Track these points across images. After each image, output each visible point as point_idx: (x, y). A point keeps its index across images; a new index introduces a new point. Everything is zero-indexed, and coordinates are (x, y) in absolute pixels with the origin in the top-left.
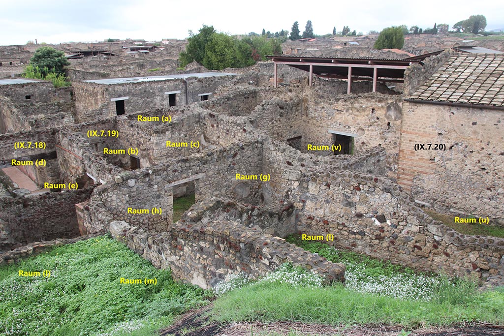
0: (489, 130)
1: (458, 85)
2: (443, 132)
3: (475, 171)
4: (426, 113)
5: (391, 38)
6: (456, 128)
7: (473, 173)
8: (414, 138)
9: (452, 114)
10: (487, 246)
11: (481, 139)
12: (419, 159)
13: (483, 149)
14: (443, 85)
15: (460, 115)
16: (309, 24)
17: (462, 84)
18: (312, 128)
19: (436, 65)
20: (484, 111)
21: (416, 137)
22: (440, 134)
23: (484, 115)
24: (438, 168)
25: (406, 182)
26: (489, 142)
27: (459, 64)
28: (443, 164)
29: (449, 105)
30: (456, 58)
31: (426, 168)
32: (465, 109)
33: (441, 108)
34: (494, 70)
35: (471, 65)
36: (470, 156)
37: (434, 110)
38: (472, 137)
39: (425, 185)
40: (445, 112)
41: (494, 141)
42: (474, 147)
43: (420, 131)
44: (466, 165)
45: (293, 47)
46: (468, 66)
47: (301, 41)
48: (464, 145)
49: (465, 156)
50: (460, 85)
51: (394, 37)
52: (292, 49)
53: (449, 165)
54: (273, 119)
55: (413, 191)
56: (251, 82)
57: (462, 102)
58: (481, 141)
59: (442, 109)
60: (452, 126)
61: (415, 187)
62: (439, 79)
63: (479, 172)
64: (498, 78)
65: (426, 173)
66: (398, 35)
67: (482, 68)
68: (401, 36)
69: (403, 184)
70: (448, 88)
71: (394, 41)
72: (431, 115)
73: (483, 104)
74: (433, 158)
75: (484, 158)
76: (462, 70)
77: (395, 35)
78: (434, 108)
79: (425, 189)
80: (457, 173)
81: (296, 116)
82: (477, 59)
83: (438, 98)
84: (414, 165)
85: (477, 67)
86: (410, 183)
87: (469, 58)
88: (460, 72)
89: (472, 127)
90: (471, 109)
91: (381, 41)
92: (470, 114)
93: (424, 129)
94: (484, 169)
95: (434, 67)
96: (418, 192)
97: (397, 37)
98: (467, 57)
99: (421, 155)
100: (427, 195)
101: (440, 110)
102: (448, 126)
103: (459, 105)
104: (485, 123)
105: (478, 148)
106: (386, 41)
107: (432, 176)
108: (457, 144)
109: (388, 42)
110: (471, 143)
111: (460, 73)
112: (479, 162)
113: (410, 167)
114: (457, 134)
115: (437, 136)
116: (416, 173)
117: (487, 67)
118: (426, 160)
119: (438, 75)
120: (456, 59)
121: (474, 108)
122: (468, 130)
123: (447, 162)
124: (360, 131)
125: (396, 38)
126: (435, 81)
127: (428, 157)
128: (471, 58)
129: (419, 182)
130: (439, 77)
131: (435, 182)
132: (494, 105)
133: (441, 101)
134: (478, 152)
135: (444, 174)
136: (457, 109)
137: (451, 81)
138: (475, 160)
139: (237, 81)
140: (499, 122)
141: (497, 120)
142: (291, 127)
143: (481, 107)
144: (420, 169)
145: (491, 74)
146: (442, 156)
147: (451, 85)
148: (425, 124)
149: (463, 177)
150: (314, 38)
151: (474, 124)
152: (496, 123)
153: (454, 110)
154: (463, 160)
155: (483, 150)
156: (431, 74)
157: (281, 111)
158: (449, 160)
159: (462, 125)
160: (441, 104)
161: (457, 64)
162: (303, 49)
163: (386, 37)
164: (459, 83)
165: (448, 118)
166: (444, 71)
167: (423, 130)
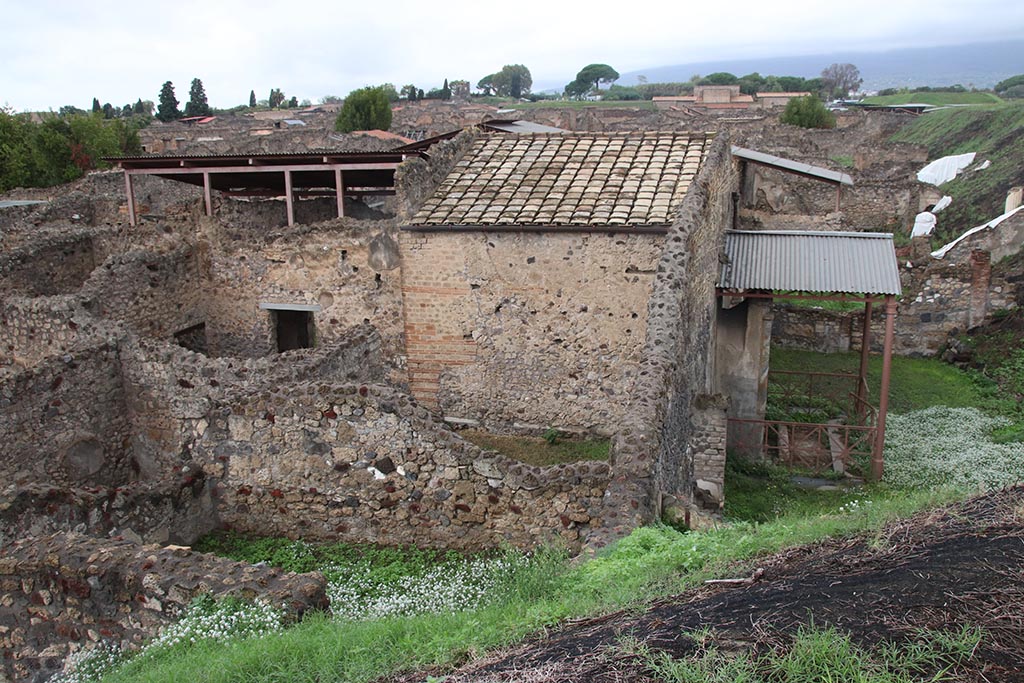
0: (557, 269)
1: (493, 191)
2: (479, 283)
3: (545, 347)
4: (444, 250)
5: (366, 110)
6: (500, 273)
7: (542, 351)
8: (429, 300)
9: (491, 247)
10: (580, 479)
11: (546, 288)
12: (444, 338)
13: (552, 304)
14: (469, 195)
15: (505, 246)
16: (197, 86)
17: (502, 190)
18: (226, 304)
19: (451, 157)
20: (544, 236)
21: (432, 296)
22: (474, 286)
23: (545, 243)
24: (480, 351)
25: (426, 386)
26: (560, 291)
27: (491, 153)
28: (488, 342)
29: (483, 231)
30: (484, 142)
31: (460, 353)
32: (511, 236)
33: (470, 236)
34: (551, 162)
35: (512, 154)
36: (532, 320)
37: (458, 243)
38: (531, 285)
39: (462, 386)
40: (478, 245)
41: (568, 289)
42: (537, 303)
43: (438, 284)
44: (528, 338)
45: (167, 136)
46: (508, 157)
47: (184, 122)
48: (519, 303)
49: (524, 322)
50: (498, 193)
52: (164, 140)
53: (499, 342)
54: (135, 294)
55: (442, 402)
56: (76, 217)
57: (504, 224)
58: (547, 291)
59: (473, 240)
60: (493, 269)
61: (445, 393)
62: (461, 183)
63: (551, 347)
64: (559, 175)
65: (461, 363)
66: (379, 103)
67: (530, 159)
68: (386, 104)
69: (422, 390)
70: (477, 200)
71: (373, 113)
72: (453, 253)
73: (540, 223)
74: (468, 333)
75: (557, 321)
76: (498, 164)
78: (457, 239)
79: (464, 393)
80: (515, 355)
81: (188, 281)
82: (521, 142)
83: (463, 219)
84: (436, 350)
85: (522, 157)
86: (434, 386)
87: (506, 142)
88: (495, 167)
89: (527, 268)
90: (522, 234)
91: (348, 116)
92: (522, 243)
93: (446, 279)
94: (559, 341)
95: (448, 161)
96: (451, 401)
97: (378, 107)
98: (503, 141)
99: (447, 330)
100: (467, 405)
101: (468, 240)
102: (487, 269)
103: (501, 229)
104: (548, 258)
105: (544, 305)
106: (358, 115)
107: (471, 367)
108: (507, 301)
109: (361, 119)
110: (530, 296)
111: (495, 170)
112: (549, 329)
113: (430, 357)
114: (505, 282)
115: (471, 291)
116: (442, 366)
117: (539, 157)
118: (458, 338)
119: (457, 176)
120: (485, 145)
121: (526, 231)
122: (523, 273)
123: (495, 337)
124: (325, 299)
125: (375, 109)
126: (453, 187)
127: (459, 333)
128: (511, 142)
129: (450, 383)
130: (458, 180)
131: (478, 377)
132: (559, 224)
133: (468, 224)
134: (546, 312)
135: (492, 360)
136: (499, 237)
137: (481, 185)
138: (542, 326)
139: (41, 216)
140: (571, 253)
141: (567, 249)
142: (179, 306)
143: (537, 230)
144: (448, 358)
145: (547, 169)
146: (484, 328)
147: (481, 193)
148: (445, 270)
149: (527, 360)
150: (211, 116)
151: (531, 260)
152: (567, 256)
153: (493, 239)
154: (522, 330)
155: (553, 307)
156: (445, 175)
157: (153, 274)
158: (498, 332)
159: (511, 265)
160: (469, 229)
161: (487, 153)
162: (190, 138)
163: (357, 108)
164: (495, 189)
165: (484, 255)
166: (467, 168)
167: (443, 283)
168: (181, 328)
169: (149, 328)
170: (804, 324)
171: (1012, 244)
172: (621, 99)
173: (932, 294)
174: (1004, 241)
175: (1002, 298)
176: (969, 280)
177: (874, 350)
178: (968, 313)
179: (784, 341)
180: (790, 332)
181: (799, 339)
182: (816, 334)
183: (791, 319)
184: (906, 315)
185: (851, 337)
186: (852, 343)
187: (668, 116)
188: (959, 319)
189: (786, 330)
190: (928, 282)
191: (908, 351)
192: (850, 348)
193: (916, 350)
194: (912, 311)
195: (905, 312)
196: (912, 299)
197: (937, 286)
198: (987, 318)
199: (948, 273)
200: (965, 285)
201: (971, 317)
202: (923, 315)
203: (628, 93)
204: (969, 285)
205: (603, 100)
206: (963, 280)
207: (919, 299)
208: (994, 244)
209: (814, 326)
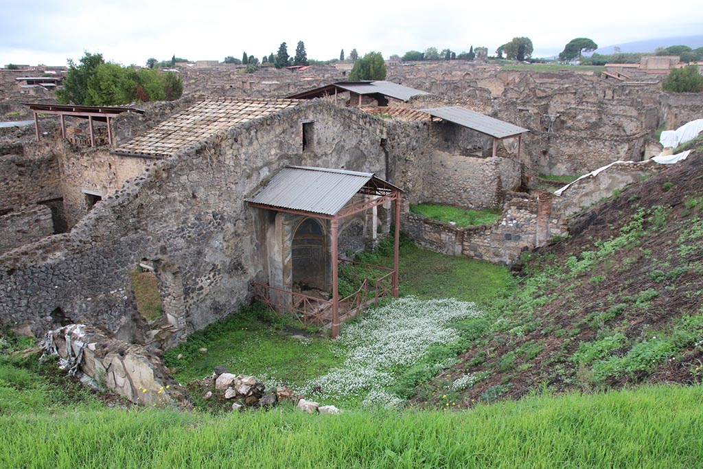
4: (130, 167)
5: (368, 67)
14: (156, 135)
16: (301, 46)
17: (173, 133)
18: (71, 188)
37: (134, 163)
40: (142, 165)
46: (200, 113)
47: (289, 69)
50: (169, 135)
51: (372, 66)
52: (243, 82)
56: (46, 133)
57: (150, 154)
59: (140, 162)
62: (161, 128)
64: (208, 125)
66: (376, 63)
67: (208, 114)
71: (372, 70)
72: (133, 169)
73: (163, 155)
76: (190, 117)
77: (373, 63)
81: (50, 174)
88: (186, 119)
91: (356, 71)
97: (375, 66)
98: (210, 102)
101: (138, 162)
106: (362, 70)
109: (363, 73)
111: (184, 121)
120: (199, 104)
121: (159, 159)
124: (104, 189)
125: (373, 67)
126: (156, 130)
128: (213, 103)
130: (163, 126)
133: (136, 153)
142: (42, 187)
147: (163, 134)
150: (308, 65)
157: (20, 169)
160: (137, 156)
161: (194, 109)
162: (257, 81)
163: (362, 67)
164: (171, 132)
168: (43, 199)
169: (17, 198)
170: (434, 233)
171: (608, 189)
172: (594, 64)
173: (511, 220)
174: (603, 186)
175: (558, 228)
176: (536, 213)
177: (476, 255)
178: (535, 237)
179: (423, 243)
180: (427, 238)
181: (432, 243)
182: (440, 240)
183: (427, 228)
184: (496, 233)
185: (463, 246)
186: (464, 250)
187: (584, 79)
188: (529, 240)
189: (424, 236)
190: (509, 211)
191: (497, 260)
192: (462, 253)
193: (502, 259)
194: (499, 231)
195: (495, 231)
196: (500, 222)
197: (515, 215)
198: (548, 241)
199: (521, 206)
200: (533, 216)
201: (537, 240)
202: (506, 235)
203: (600, 60)
204: (535, 216)
205: (580, 64)
206: (532, 212)
207: (504, 223)
208: (595, 188)
209: (440, 235)
